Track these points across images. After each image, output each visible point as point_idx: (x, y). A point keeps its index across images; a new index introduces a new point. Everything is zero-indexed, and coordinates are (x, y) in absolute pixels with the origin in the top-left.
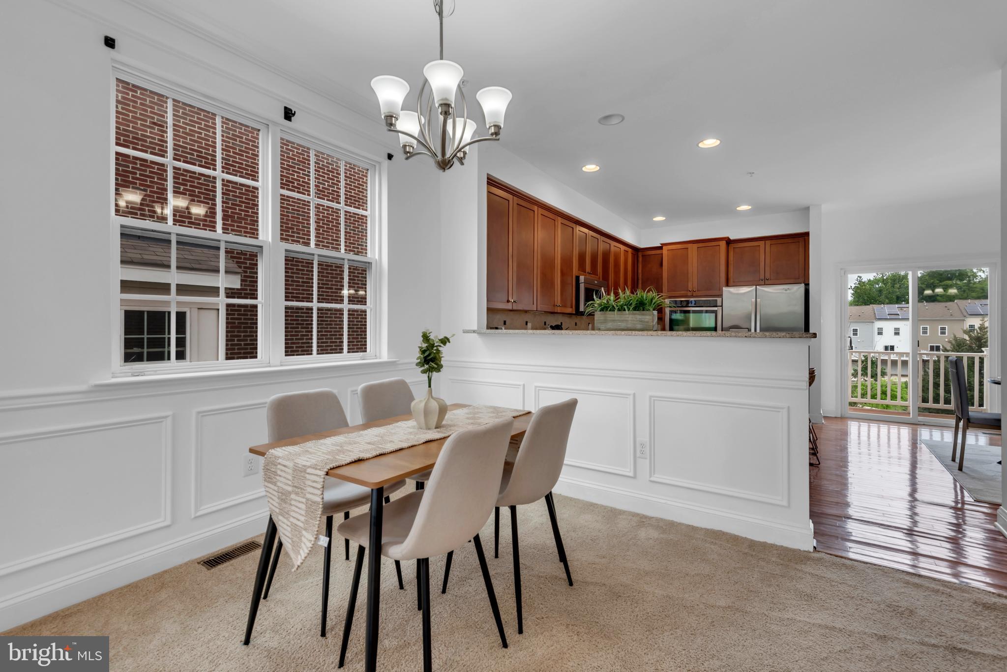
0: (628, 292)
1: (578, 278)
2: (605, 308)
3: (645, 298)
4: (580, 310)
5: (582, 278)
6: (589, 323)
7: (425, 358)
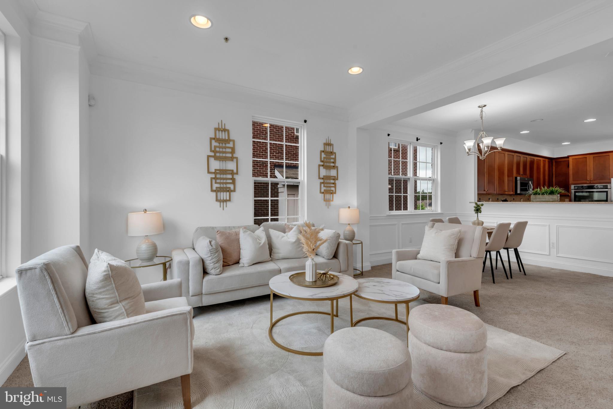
0: (546, 188)
1: (516, 178)
2: (536, 194)
3: (554, 190)
4: (518, 193)
5: (519, 178)
6: (521, 199)
7: (477, 209)
